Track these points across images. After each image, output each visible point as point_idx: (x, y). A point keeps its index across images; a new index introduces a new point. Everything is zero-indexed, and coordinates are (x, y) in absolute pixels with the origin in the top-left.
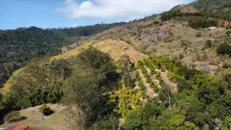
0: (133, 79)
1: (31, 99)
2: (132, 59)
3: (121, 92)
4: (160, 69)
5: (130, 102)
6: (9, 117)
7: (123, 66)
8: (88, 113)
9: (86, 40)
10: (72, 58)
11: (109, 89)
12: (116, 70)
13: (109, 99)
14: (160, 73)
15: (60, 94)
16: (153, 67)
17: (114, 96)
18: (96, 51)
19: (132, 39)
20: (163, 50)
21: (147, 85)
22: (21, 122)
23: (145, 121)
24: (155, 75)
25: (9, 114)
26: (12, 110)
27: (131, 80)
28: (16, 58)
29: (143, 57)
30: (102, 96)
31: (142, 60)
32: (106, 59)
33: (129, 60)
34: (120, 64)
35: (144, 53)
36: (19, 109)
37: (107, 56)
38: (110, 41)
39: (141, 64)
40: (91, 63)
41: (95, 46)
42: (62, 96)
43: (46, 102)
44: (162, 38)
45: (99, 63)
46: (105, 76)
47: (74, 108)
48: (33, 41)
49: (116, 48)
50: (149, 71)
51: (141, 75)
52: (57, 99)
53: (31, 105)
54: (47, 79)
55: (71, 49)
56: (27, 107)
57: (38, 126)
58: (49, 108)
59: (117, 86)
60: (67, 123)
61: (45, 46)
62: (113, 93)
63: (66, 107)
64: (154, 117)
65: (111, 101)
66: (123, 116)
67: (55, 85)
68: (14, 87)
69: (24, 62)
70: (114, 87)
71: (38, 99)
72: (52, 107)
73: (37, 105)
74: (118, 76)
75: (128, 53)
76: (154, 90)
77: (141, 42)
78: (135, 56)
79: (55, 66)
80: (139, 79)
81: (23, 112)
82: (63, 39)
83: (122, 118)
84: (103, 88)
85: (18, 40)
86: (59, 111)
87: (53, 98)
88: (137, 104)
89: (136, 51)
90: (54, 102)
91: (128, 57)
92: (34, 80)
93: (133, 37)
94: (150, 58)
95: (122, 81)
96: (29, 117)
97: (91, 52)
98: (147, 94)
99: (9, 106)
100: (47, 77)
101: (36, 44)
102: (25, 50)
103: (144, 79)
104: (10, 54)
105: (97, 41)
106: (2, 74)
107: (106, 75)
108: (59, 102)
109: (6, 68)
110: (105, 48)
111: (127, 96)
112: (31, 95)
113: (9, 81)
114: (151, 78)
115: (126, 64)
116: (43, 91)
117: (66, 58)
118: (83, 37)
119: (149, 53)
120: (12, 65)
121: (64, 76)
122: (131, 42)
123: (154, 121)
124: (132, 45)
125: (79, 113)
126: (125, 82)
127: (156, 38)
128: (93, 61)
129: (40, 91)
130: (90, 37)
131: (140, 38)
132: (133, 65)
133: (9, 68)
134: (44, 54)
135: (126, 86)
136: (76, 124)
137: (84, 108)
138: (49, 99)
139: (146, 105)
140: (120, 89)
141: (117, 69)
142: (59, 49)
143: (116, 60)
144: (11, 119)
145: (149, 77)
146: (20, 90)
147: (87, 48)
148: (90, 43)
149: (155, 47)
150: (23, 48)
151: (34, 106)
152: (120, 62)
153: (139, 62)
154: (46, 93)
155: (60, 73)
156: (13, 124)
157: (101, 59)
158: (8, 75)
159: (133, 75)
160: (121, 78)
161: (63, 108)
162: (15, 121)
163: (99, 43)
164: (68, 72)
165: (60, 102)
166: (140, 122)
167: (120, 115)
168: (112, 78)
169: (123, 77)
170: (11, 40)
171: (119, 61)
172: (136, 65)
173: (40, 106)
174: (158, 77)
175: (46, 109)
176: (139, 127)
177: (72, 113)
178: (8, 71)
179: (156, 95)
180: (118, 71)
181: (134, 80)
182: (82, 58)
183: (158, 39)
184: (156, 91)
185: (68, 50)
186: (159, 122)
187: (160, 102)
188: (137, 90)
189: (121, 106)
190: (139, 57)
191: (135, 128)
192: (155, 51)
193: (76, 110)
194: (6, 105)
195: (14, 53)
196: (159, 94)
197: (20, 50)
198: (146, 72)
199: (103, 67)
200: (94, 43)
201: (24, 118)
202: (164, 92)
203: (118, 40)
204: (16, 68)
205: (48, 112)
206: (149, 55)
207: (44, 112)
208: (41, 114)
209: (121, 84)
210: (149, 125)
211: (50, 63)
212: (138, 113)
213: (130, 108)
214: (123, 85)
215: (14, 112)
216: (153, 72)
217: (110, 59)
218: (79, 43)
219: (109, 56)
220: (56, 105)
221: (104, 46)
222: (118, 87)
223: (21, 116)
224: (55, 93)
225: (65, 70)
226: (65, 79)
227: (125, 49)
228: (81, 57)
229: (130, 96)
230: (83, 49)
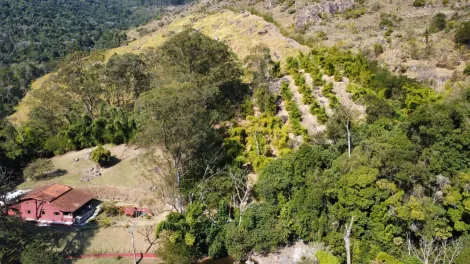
0: (275, 95)
1: (72, 135)
2: (275, 54)
3: (252, 122)
4: (331, 75)
5: (269, 142)
6: (34, 169)
7: (255, 68)
8: (186, 163)
9: (178, 13)
10: (151, 54)
11: (226, 116)
12: (241, 77)
13: (228, 136)
14: (331, 84)
15: (130, 125)
16: (318, 71)
17: (238, 130)
18: (199, 37)
19: (276, 11)
20: (341, 36)
21: (305, 108)
22: (56, 180)
23: (297, 179)
24: (322, 88)
25: (32, 165)
26: (37, 156)
27: (272, 98)
28: (34, 53)
29: (297, 49)
30: (213, 130)
31: (295, 56)
32: (220, 53)
33: (269, 57)
34: (250, 65)
35: (301, 41)
36: (51, 155)
37: (222, 47)
38: (229, 15)
39: (293, 64)
40: (191, 62)
41: (196, 26)
42: (134, 131)
43: (103, 141)
44: (340, 9)
45: (206, 62)
46: (217, 90)
47: (159, 152)
48: (68, 17)
49: (242, 30)
50: (309, 79)
51: (293, 88)
52: (124, 135)
53: (74, 147)
54: (102, 96)
55: (147, 32)
56: (65, 152)
57: (90, 186)
58: (109, 153)
59: (243, 110)
60: (147, 181)
61: (92, 28)
62: (235, 125)
63: (143, 151)
64: (317, 171)
65: (232, 139)
66: (255, 169)
67: (118, 109)
68: (37, 113)
69: (53, 61)
70: (238, 113)
71: (87, 135)
72: (116, 151)
73: (83, 148)
74: (245, 91)
75: (267, 40)
76: (319, 118)
77: (294, 18)
78: (281, 48)
79: (115, 68)
80: (289, 97)
81: (59, 161)
82: (130, 13)
83: (254, 172)
84: (215, 114)
85: (35, 15)
86: (130, 159)
87: (116, 135)
88: (284, 146)
89: (284, 38)
90: (118, 142)
91: (266, 50)
92: (77, 98)
93: (279, 8)
94: (314, 53)
95: (254, 100)
96: (72, 169)
97: (189, 39)
98: (304, 125)
99: (29, 151)
100: (101, 91)
101: (74, 24)
102: (52, 37)
103: (299, 97)
104: (21, 44)
105: (200, 15)
106: (10, 87)
107: (222, 88)
108: (127, 141)
109: (16, 74)
110: (217, 31)
111: (263, 129)
112: (72, 127)
113: (25, 99)
114: (313, 94)
115: (263, 66)
116: (95, 120)
117: (137, 52)
118: (171, 8)
119: (311, 41)
120: (28, 68)
121: (136, 90)
122: (274, 17)
123: (316, 178)
124: (276, 24)
125: (169, 163)
126: (259, 102)
127: (327, 10)
128: (194, 58)
129: (88, 119)
130: (185, 7)
131: (292, 8)
132: (277, 68)
133: (23, 75)
134: (91, 43)
135: (262, 110)
136: (163, 183)
137: (177, 153)
138: (107, 135)
139: (300, 148)
140: (247, 117)
141: (243, 74)
142: (122, 32)
143: (242, 56)
144: (36, 175)
145: (309, 92)
146: (50, 119)
147: (180, 31)
148: (186, 21)
149: (324, 29)
150: (47, 31)
151: (79, 149)
152: (250, 61)
153: (290, 60)
154: (101, 124)
155: (127, 83)
156: (42, 183)
157: (211, 54)
158: (22, 88)
159: (276, 87)
160: (251, 94)
161: (138, 152)
162: (45, 177)
163: (205, 20)
164: (143, 82)
165: (131, 141)
166: (286, 180)
167: (250, 168)
168: (233, 94)
169: (257, 92)
170: (20, 14)
171: (248, 58)
172: (283, 68)
173: (90, 150)
174: (329, 91)
175: (103, 155)
176: (287, 189)
177: (155, 162)
178: (21, 80)
179: (322, 128)
180: (246, 80)
181: (279, 97)
182: (171, 52)
183: (331, 11)
184: (323, 120)
185: (141, 35)
186: (325, 181)
187: (330, 142)
188: (285, 119)
189: (252, 150)
190: (290, 50)
191: (279, 190)
192: (323, 36)
193: (162, 157)
194: (23, 148)
195: (29, 43)
196: (329, 127)
197: (42, 36)
198: (304, 81)
199: (215, 70)
200: (195, 20)
201: (61, 173)
202: (339, 122)
203: (247, 13)
204: (37, 74)
205: (107, 161)
206: (311, 46)
207: (100, 161)
208: (95, 165)
209: (252, 106)
210: (306, 187)
211: (106, 62)
212: (285, 162)
213: (269, 154)
214: (255, 108)
215: (40, 161)
216: (318, 82)
217: (228, 53)
218: (163, 20)
219: (227, 47)
220: (123, 147)
221: (216, 27)
222: (245, 113)
223: (55, 169)
224: (118, 123)
225: (136, 77)
226: (137, 95)
227: (260, 33)
228: (168, 49)
229: (270, 130)
230: (173, 33)
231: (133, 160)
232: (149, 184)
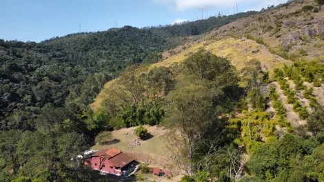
0: (265, 97)
1: (124, 118)
2: (265, 66)
3: (246, 116)
4: (312, 81)
5: (259, 131)
6: (101, 137)
7: (250, 77)
8: (197, 141)
9: (196, 40)
10: (177, 67)
11: (227, 110)
12: (239, 83)
13: (228, 124)
14: (312, 89)
15: (160, 113)
16: (299, 79)
17: (235, 120)
18: (209, 56)
19: (266, 36)
20: (319, 53)
21: (290, 107)
22: (114, 145)
23: (282, 161)
24: (302, 92)
25: (100, 135)
26: (104, 130)
27: (262, 98)
28: (107, 67)
29: (282, 63)
30: (217, 119)
31: (281, 68)
32: (224, 66)
33: (260, 68)
34: (245, 75)
35: (286, 57)
36: (112, 129)
37: (225, 62)
38: (231, 40)
39: (279, 74)
40: (203, 71)
41: (208, 48)
42: (162, 117)
43: (143, 123)
44: (318, 33)
45: (213, 72)
46: (221, 91)
47: (178, 132)
48: (128, 45)
49: (240, 50)
50: (292, 85)
51: (279, 91)
52: (157, 120)
53: (125, 125)
54: (144, 94)
55: (175, 53)
56: (120, 128)
57: (133, 152)
58: (146, 131)
59: (239, 106)
60: (169, 152)
61: (142, 51)
62: (234, 117)
63: (169, 131)
64: (298, 156)
65: (231, 127)
66: (248, 150)
67: (153, 102)
68: (106, 103)
69: (117, 72)
70: (235, 108)
71: (134, 118)
72: (151, 129)
73: (131, 126)
74: (242, 92)
75: (258, 57)
76: (301, 115)
77: (280, 41)
78: (269, 61)
79: (154, 76)
80: (276, 98)
81: (116, 134)
82: (165, 41)
83: (247, 153)
84: (219, 108)
85: (110, 44)
86: (158, 135)
87: (151, 119)
88: (271, 134)
89: (271, 55)
90: (153, 124)
91: (258, 63)
92: (129, 94)
93: (268, 34)
94: (296, 65)
95: (248, 100)
96: (123, 139)
97: (202, 57)
98: (288, 120)
99: (100, 126)
100: (144, 90)
101: (131, 49)
102: (117, 57)
103: (284, 98)
104: (101, 61)
105: (210, 41)
106: (93, 87)
107: (224, 90)
108: (158, 124)
109: (97, 79)
110: (222, 51)
111: (255, 121)
112: (126, 112)
113: (100, 94)
114: (295, 96)
115: (255, 75)
116: (140, 108)
117: (167, 66)
118: (191, 37)
119: (293, 58)
120: (103, 76)
121: (165, 90)
122: (264, 41)
123: (298, 162)
124: (265, 45)
125: (185, 140)
126: (251, 101)
127: (307, 33)
128: (205, 69)
129: (135, 108)
130: (200, 36)
131: (278, 34)
132: (266, 76)
133: (100, 80)
134: (140, 61)
135: (254, 107)
136: (180, 154)
137: (191, 134)
138: (146, 119)
139: (285, 137)
140: (243, 111)
141: (239, 81)
142: (159, 54)
143: (239, 68)
144: (102, 141)
145: (293, 94)
146: (112, 107)
147: (197, 51)
148: (201, 45)
149: (305, 48)
150: (115, 54)
151: (128, 127)
152: (246, 72)
153: (276, 71)
154: (143, 112)
155: (160, 85)
156: (105, 147)
157: (217, 67)
158: (99, 87)
159: (265, 91)
160: (246, 95)
161: (165, 131)
162: (107, 143)
163: (214, 44)
164: (170, 85)
165: (161, 123)
166: (273, 161)
167: (244, 150)
168: (233, 95)
169: (250, 93)
170: (102, 44)
171: (244, 69)
172: (271, 76)
173: (135, 128)
174: (309, 94)
175: (143, 132)
176: (273, 169)
177: (175, 139)
178: (99, 83)
179: (303, 123)
180: (242, 84)
181: (267, 98)
182: (189, 66)
183: (310, 34)
184: (304, 116)
185: (171, 55)
186: (306, 165)
187: (310, 133)
188: (272, 114)
189: (245, 136)
190: (277, 63)
191: (267, 169)
192: (304, 53)
193: (180, 136)
194: (96, 124)
195: (105, 61)
196: (309, 122)
197: (113, 56)
198: (288, 87)
199: (220, 77)
200: (207, 44)
201: (116, 141)
202: (318, 118)
203: (243, 38)
204: (108, 79)
205: (145, 136)
206: (294, 61)
207: (140, 136)
208: (137, 138)
209: (247, 104)
210: (290, 168)
211: (148, 72)
212: (272, 147)
213: (259, 140)
214: (249, 105)
215: (105, 133)
216: (300, 86)
217: (229, 66)
218: (186, 45)
219: (228, 62)
220: (155, 127)
221: (221, 48)
222: (241, 108)
223: (113, 138)
224: (153, 111)
225: (166, 82)
226: (166, 94)
227: (253, 52)
228: (188, 64)
229: (260, 122)
230: (191, 53)
231: (161, 136)
232: (170, 154)
